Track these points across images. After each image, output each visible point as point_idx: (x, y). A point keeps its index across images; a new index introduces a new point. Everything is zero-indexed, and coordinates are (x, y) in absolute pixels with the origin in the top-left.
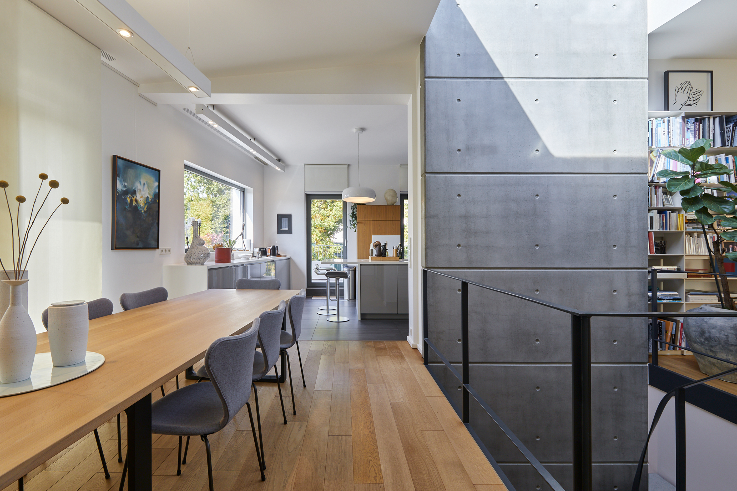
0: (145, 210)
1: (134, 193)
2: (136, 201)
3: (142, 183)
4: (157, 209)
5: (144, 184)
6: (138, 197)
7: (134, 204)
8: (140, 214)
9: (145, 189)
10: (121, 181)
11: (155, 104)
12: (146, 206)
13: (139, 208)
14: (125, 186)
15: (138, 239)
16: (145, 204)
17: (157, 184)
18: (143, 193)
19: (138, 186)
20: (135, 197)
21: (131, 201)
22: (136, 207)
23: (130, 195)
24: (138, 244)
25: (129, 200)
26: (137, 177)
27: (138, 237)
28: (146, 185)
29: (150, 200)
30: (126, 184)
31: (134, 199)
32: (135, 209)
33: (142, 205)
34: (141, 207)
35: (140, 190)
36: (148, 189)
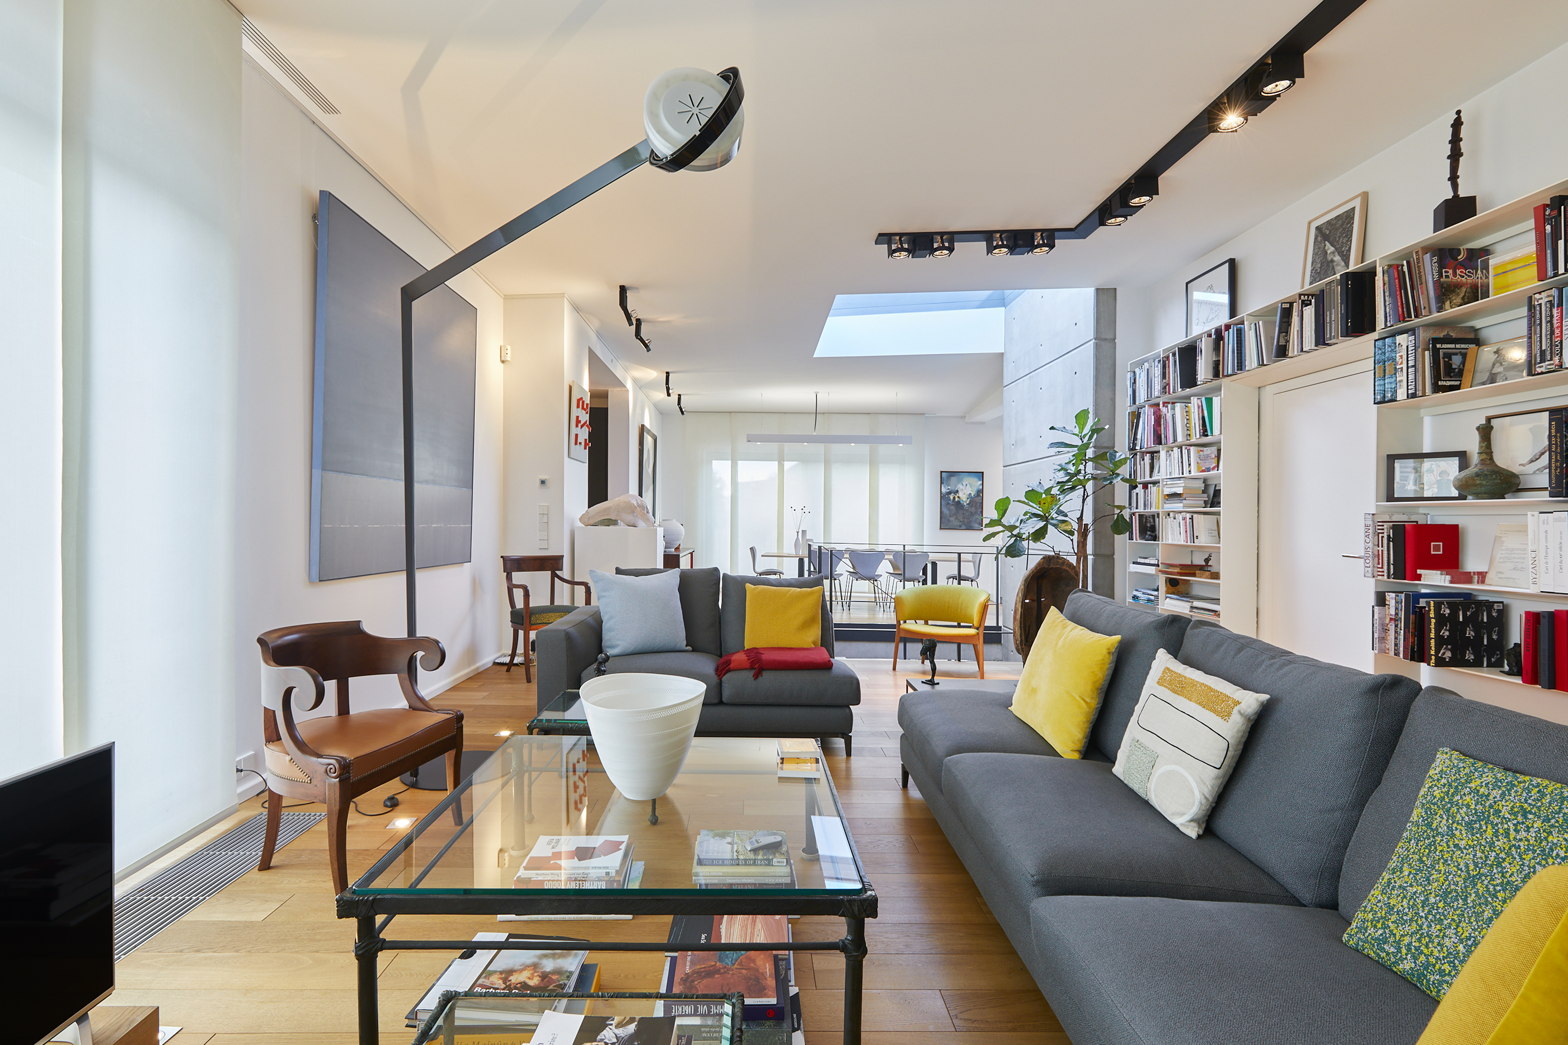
0: (968, 502)
1: (957, 492)
2: (958, 497)
3: (965, 485)
4: (981, 501)
5: (967, 485)
6: (960, 494)
7: (956, 500)
8: (963, 506)
9: (967, 488)
10: (945, 486)
11: (983, 423)
12: (969, 500)
13: (961, 502)
14: (949, 489)
15: (961, 523)
16: (968, 499)
17: (981, 482)
18: (965, 491)
19: (960, 487)
20: (958, 495)
21: (954, 498)
22: (959, 502)
23: (953, 494)
24: (960, 526)
25: (952, 498)
26: (960, 481)
27: (961, 522)
28: (968, 485)
29: (973, 495)
30: (949, 487)
31: (956, 497)
32: (958, 504)
33: (964, 500)
34: (963, 501)
35: (962, 490)
36: (971, 487)
